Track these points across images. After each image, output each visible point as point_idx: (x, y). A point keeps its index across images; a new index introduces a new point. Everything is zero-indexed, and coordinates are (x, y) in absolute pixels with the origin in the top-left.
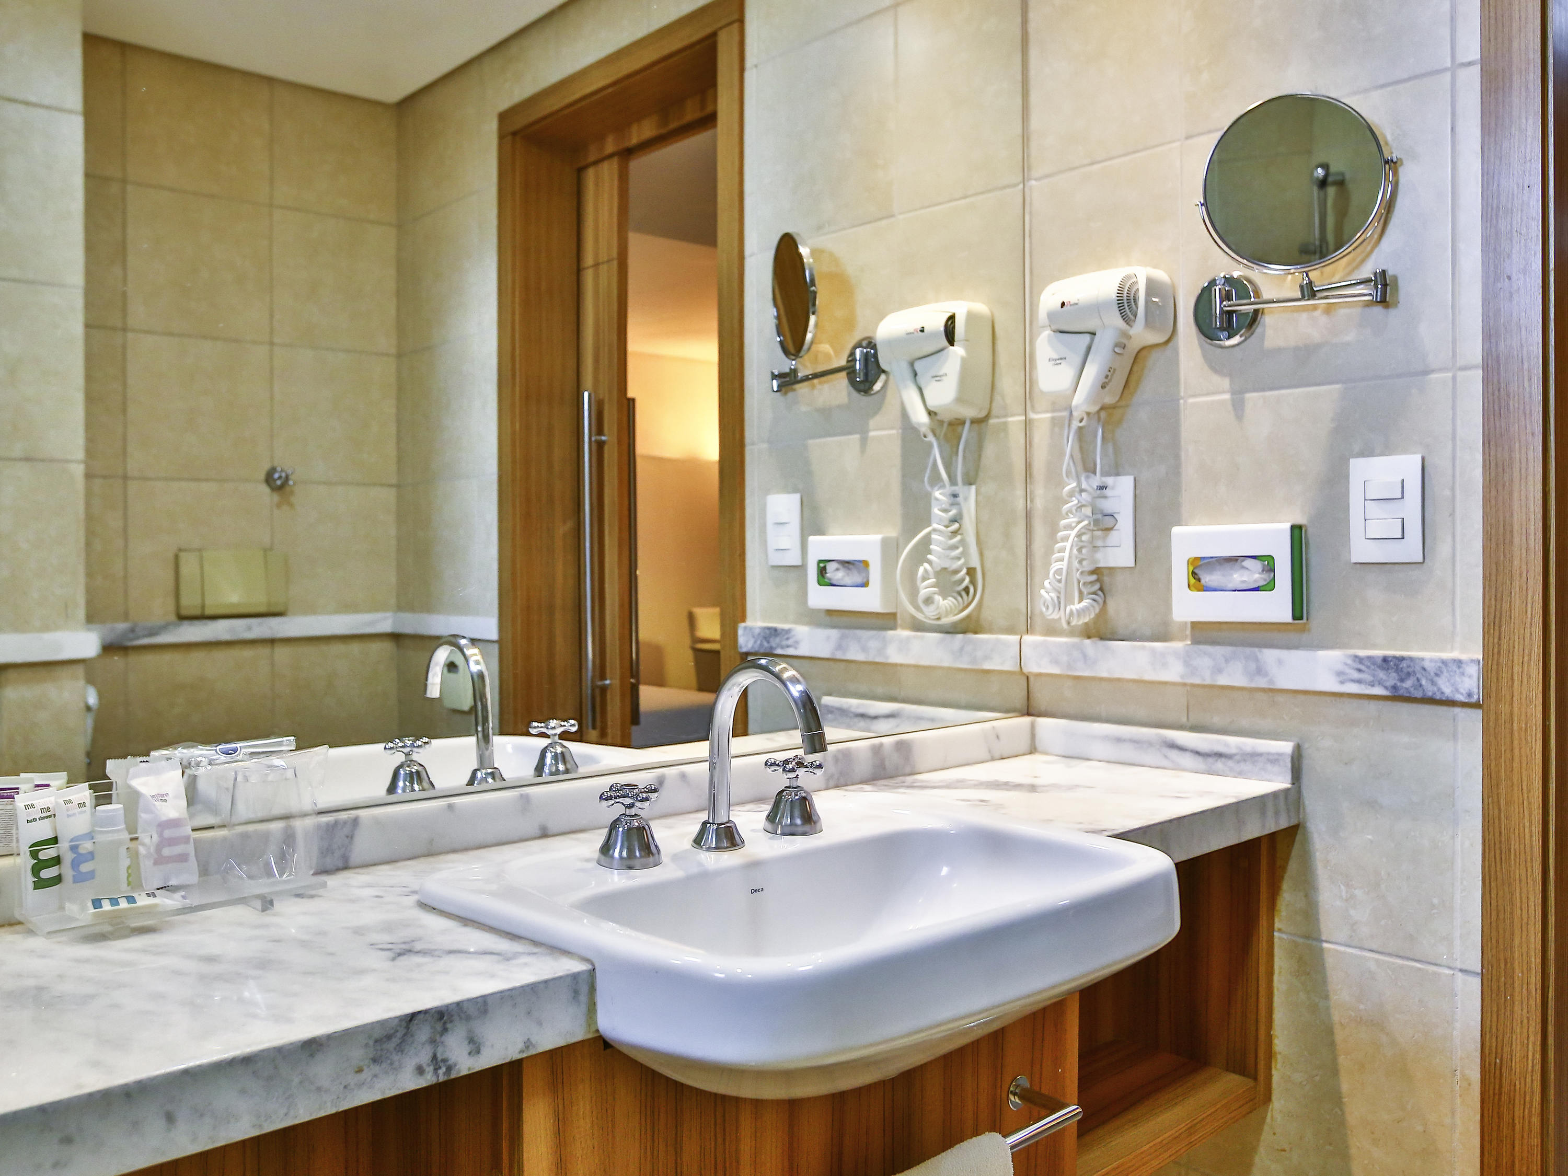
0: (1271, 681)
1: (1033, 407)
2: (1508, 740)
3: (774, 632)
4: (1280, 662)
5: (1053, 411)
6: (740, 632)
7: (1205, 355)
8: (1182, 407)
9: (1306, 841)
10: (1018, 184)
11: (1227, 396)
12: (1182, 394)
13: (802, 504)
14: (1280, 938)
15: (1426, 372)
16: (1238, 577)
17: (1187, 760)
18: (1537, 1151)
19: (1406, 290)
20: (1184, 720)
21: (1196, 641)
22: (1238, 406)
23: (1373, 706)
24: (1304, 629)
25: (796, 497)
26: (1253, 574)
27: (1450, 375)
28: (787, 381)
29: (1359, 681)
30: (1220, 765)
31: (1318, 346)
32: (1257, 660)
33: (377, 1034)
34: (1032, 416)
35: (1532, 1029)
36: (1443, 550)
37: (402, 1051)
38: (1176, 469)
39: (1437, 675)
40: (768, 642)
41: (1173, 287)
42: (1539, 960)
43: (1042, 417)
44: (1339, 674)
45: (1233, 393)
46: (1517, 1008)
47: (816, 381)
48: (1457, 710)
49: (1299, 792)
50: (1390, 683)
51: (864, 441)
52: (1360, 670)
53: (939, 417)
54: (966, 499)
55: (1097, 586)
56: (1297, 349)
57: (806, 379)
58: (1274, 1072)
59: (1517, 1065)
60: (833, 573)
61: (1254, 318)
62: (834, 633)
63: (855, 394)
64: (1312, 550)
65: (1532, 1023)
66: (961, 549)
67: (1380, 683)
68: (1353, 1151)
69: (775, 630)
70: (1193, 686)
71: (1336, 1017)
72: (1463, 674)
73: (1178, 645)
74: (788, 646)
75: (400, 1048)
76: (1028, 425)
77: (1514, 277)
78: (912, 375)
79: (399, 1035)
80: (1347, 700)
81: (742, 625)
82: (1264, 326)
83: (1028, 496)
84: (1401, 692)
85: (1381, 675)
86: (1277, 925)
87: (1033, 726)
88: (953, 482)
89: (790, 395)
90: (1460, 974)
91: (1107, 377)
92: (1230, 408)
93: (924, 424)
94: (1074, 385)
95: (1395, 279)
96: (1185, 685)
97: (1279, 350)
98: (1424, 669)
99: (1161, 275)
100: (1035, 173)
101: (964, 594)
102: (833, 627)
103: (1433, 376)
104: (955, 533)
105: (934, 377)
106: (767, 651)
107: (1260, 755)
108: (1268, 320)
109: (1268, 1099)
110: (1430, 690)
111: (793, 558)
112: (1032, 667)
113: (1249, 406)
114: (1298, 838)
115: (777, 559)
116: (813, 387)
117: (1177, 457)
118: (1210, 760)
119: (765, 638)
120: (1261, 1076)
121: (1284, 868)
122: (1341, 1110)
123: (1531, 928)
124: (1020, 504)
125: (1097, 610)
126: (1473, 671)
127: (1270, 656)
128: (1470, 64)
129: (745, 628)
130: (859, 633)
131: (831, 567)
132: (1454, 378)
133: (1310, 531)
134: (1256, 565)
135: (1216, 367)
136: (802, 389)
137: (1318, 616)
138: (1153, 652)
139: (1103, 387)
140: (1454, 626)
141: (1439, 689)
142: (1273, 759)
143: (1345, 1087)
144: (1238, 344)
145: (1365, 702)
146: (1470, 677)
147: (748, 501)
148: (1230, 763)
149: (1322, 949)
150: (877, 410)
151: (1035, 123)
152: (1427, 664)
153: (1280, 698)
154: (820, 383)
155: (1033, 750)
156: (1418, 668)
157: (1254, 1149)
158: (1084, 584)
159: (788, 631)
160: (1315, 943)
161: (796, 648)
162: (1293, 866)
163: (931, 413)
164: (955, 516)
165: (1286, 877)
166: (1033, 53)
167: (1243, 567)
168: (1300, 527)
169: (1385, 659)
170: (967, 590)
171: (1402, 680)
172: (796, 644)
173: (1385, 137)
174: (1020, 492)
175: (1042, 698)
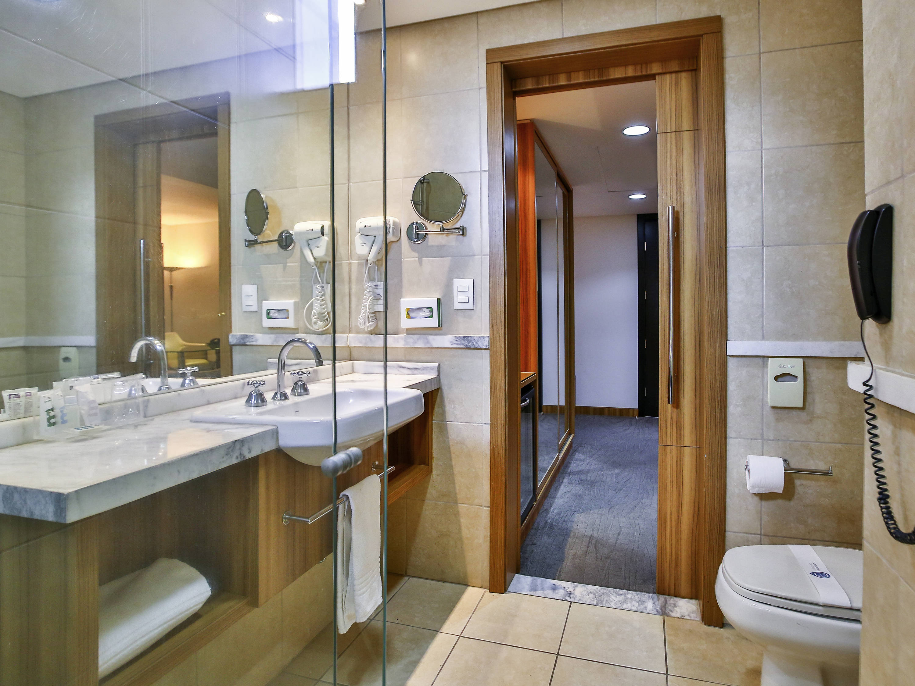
0: (431, 345)
1: (351, 258)
2: (496, 358)
3: (246, 336)
4: (434, 339)
5: (359, 260)
6: (230, 337)
7: (410, 246)
8: (403, 261)
9: (442, 392)
10: (346, 184)
11: (417, 259)
12: (403, 257)
13: (258, 289)
14: (434, 423)
15: (474, 256)
16: (422, 314)
17: (406, 371)
18: (504, 469)
19: (469, 232)
20: (404, 359)
21: (408, 334)
22: (420, 262)
23: (460, 351)
24: (441, 329)
25: (255, 286)
26: (426, 313)
27: (480, 257)
28: (251, 244)
29: (457, 344)
30: (416, 372)
31: (444, 246)
32: (427, 339)
33: (227, 447)
34: (351, 261)
35: (502, 436)
36: (479, 306)
37: (233, 452)
38: (401, 281)
39: (478, 341)
40: (243, 340)
41: (400, 224)
42: (504, 417)
43: (354, 262)
44: (451, 342)
45: (419, 258)
46: (499, 432)
47: (264, 244)
48: (483, 351)
49: (440, 378)
50: (465, 344)
51: (285, 268)
52: (457, 341)
53: (317, 260)
54: (327, 288)
55: (375, 318)
56: (438, 246)
57: (260, 243)
58: (433, 463)
59: (499, 447)
60: (272, 314)
61: (425, 236)
62: (273, 336)
63: (281, 250)
64: (443, 306)
65: (503, 435)
66: (325, 306)
67: (463, 344)
68: (456, 481)
69: (247, 335)
70: (406, 348)
71: (451, 443)
72: (485, 340)
73: (403, 336)
74: (252, 342)
75: (232, 451)
76: (349, 264)
77: (497, 231)
78: (307, 245)
79: (232, 447)
80: (453, 350)
81: (231, 334)
82: (428, 238)
83: (350, 288)
84: (468, 346)
85: (463, 342)
86: (434, 418)
87: (353, 364)
88: (323, 283)
89: (252, 248)
90: (484, 425)
91: (380, 251)
92: (418, 262)
93: (312, 262)
94: (369, 253)
95: (466, 228)
96: (404, 348)
97: (433, 246)
98: (474, 339)
99: (396, 220)
100: (352, 181)
101: (326, 321)
102: (272, 334)
103: (476, 257)
104: (323, 300)
105: (316, 246)
106: (243, 343)
107: (428, 368)
108: (430, 237)
109: (432, 471)
110: (476, 346)
111: (255, 308)
112: (352, 345)
113: (423, 262)
114: (439, 392)
115: (245, 309)
116: (263, 246)
117: (401, 277)
118: (413, 370)
119: (242, 339)
120: (430, 465)
121: (435, 401)
122: (453, 470)
123: (502, 409)
124: (347, 291)
125: (375, 325)
126: (487, 339)
127: (430, 337)
128: (485, 171)
129: (233, 335)
130: (283, 335)
131: (272, 312)
132: (481, 258)
133: (442, 300)
134: (427, 310)
135: (413, 250)
136: (258, 247)
137: (445, 326)
138: (394, 337)
139: (378, 254)
140: (482, 327)
141: (478, 345)
142: (432, 368)
143: (453, 463)
144: (420, 243)
145: (458, 350)
146: (487, 341)
147: (232, 287)
148: (419, 371)
149: (446, 424)
150: (290, 256)
151: (352, 164)
152: (475, 338)
153: (433, 350)
154: (266, 245)
155: (353, 372)
156: (473, 339)
157: (427, 488)
158: (371, 317)
159: (252, 336)
160: (445, 422)
161: (256, 342)
162: (438, 401)
163: (315, 259)
164: (323, 294)
165: (436, 403)
166: (352, 141)
167: (423, 311)
168: (439, 299)
169: (464, 337)
170: (327, 319)
171: (469, 343)
172: (256, 341)
173: (462, 187)
174: (347, 287)
175: (355, 354)
